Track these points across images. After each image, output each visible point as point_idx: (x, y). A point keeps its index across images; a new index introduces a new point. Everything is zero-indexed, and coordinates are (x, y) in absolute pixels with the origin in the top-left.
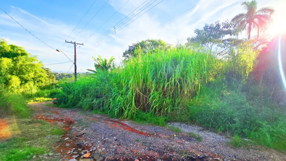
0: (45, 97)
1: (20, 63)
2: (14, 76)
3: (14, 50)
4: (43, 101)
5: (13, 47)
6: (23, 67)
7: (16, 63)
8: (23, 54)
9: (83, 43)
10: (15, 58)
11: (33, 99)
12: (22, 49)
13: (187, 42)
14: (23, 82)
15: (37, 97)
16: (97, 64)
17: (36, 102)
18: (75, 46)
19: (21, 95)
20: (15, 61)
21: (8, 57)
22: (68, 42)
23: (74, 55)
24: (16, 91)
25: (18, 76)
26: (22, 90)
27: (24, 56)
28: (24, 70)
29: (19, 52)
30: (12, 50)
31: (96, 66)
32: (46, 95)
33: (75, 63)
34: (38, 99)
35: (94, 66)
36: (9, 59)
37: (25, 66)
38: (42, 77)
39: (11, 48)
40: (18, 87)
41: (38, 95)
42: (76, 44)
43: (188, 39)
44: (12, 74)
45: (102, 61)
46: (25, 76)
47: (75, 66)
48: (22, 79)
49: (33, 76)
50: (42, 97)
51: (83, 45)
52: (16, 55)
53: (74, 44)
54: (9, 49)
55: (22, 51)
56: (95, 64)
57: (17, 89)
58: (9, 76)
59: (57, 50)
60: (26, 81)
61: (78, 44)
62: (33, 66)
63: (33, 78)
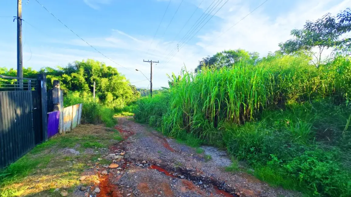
0: (129, 112)
1: (114, 81)
2: (109, 92)
3: (110, 70)
4: (128, 116)
5: (109, 68)
6: (116, 85)
7: (111, 81)
8: (115, 74)
9: (158, 61)
10: (110, 78)
11: (121, 113)
12: (115, 70)
13: (279, 48)
14: (115, 98)
15: (124, 111)
16: (171, 81)
17: (123, 116)
18: (151, 64)
19: (113, 109)
20: (110, 80)
21: (106, 77)
22: (145, 61)
23: (150, 73)
24: (110, 105)
25: (112, 93)
26: (114, 105)
27: (116, 76)
28: (116, 87)
29: (113, 72)
30: (108, 71)
31: (170, 83)
32: (131, 110)
33: (151, 81)
34: (124, 113)
35: (168, 84)
36: (106, 79)
37: (117, 84)
38: (128, 93)
39: (108, 69)
40: (111, 102)
41: (125, 110)
42: (153, 62)
43: (280, 45)
44: (108, 91)
45: (176, 78)
46: (117, 93)
47: (151, 84)
48: (114, 95)
49: (122, 93)
50: (127, 112)
51: (158, 62)
52: (111, 75)
53: (150, 63)
54: (106, 70)
55: (115, 71)
56: (169, 81)
57: (111, 104)
58: (106, 93)
59: (136, 70)
60: (117, 97)
61: (154, 62)
62: (121, 83)
63: (122, 95)
